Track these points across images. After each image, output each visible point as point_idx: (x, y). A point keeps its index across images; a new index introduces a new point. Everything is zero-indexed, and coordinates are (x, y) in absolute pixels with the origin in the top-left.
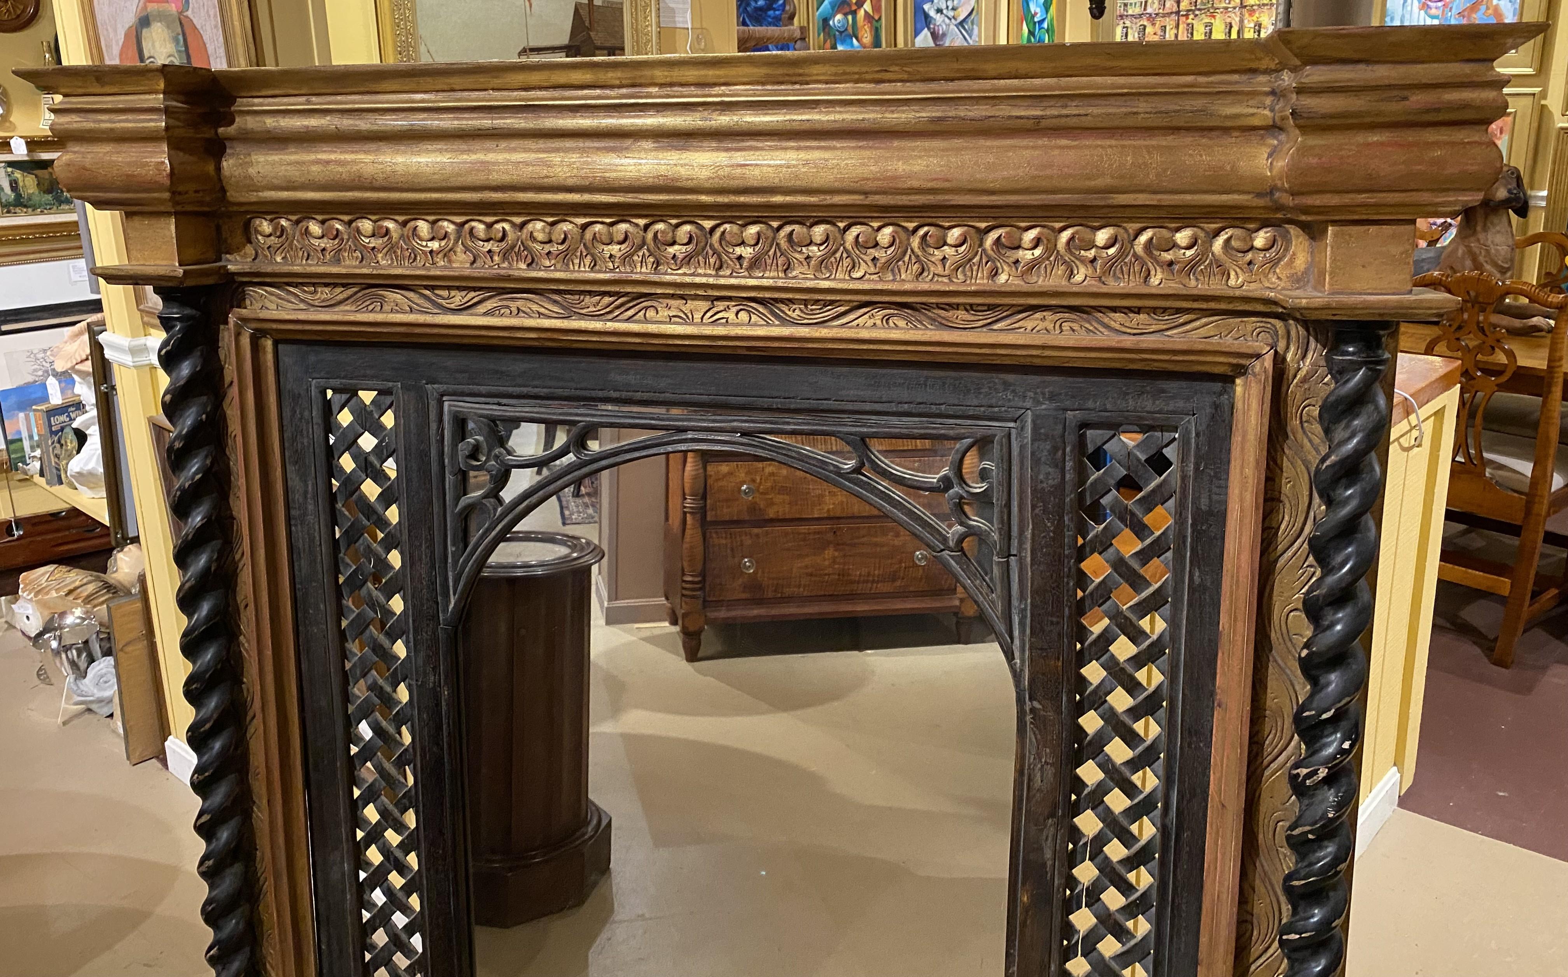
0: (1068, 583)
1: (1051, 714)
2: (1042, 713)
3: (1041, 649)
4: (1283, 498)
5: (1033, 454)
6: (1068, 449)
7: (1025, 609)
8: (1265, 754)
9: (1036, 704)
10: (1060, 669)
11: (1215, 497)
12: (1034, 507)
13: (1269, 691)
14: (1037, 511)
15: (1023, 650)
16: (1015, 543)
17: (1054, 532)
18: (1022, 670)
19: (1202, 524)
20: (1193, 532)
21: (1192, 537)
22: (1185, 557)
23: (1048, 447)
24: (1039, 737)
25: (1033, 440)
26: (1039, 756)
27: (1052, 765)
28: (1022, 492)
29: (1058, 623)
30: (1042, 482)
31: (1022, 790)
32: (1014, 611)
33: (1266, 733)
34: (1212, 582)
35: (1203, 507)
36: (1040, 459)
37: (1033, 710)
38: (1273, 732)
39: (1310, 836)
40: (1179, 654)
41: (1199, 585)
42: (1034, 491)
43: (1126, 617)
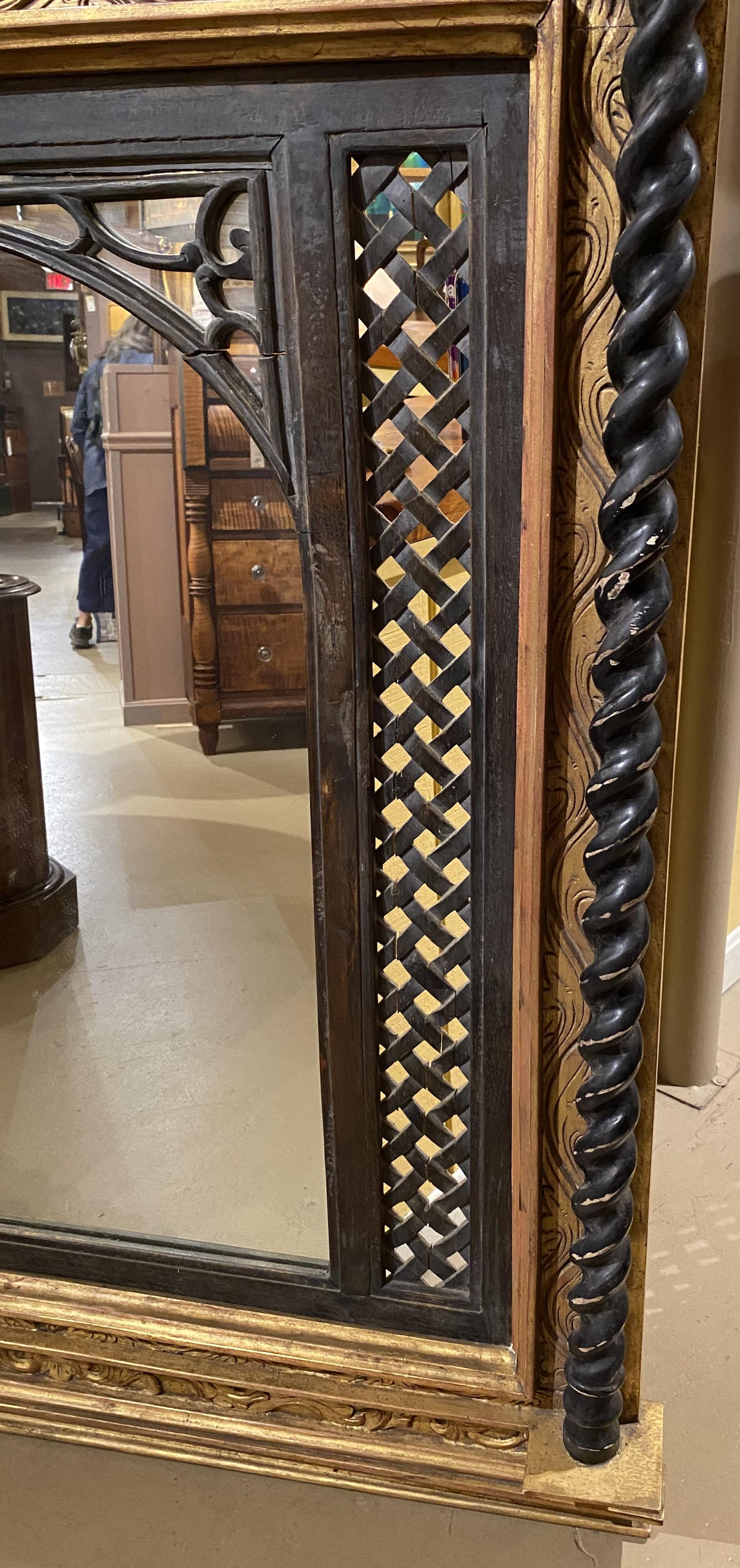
0: (346, 383)
1: (337, 560)
2: (328, 559)
3: (320, 474)
4: (589, 228)
5: (293, 201)
6: (335, 193)
7: (299, 422)
8: (576, 581)
9: (320, 548)
10: (343, 498)
11: (513, 244)
12: (299, 278)
13: (578, 499)
14: (303, 283)
15: (300, 478)
16: (282, 334)
17: (324, 312)
18: (301, 505)
19: (500, 285)
20: (488, 296)
21: (489, 302)
22: (481, 334)
23: (310, 190)
24: (326, 589)
25: (292, 181)
26: (328, 615)
27: (344, 624)
28: (284, 259)
29: (337, 437)
30: (306, 242)
31: (313, 658)
32: (288, 429)
33: (576, 555)
34: (515, 365)
35: (500, 260)
36: (301, 208)
37: (317, 556)
38: (585, 552)
39: (613, 663)
40: (480, 468)
41: (499, 370)
42: (298, 255)
43: (421, 429)
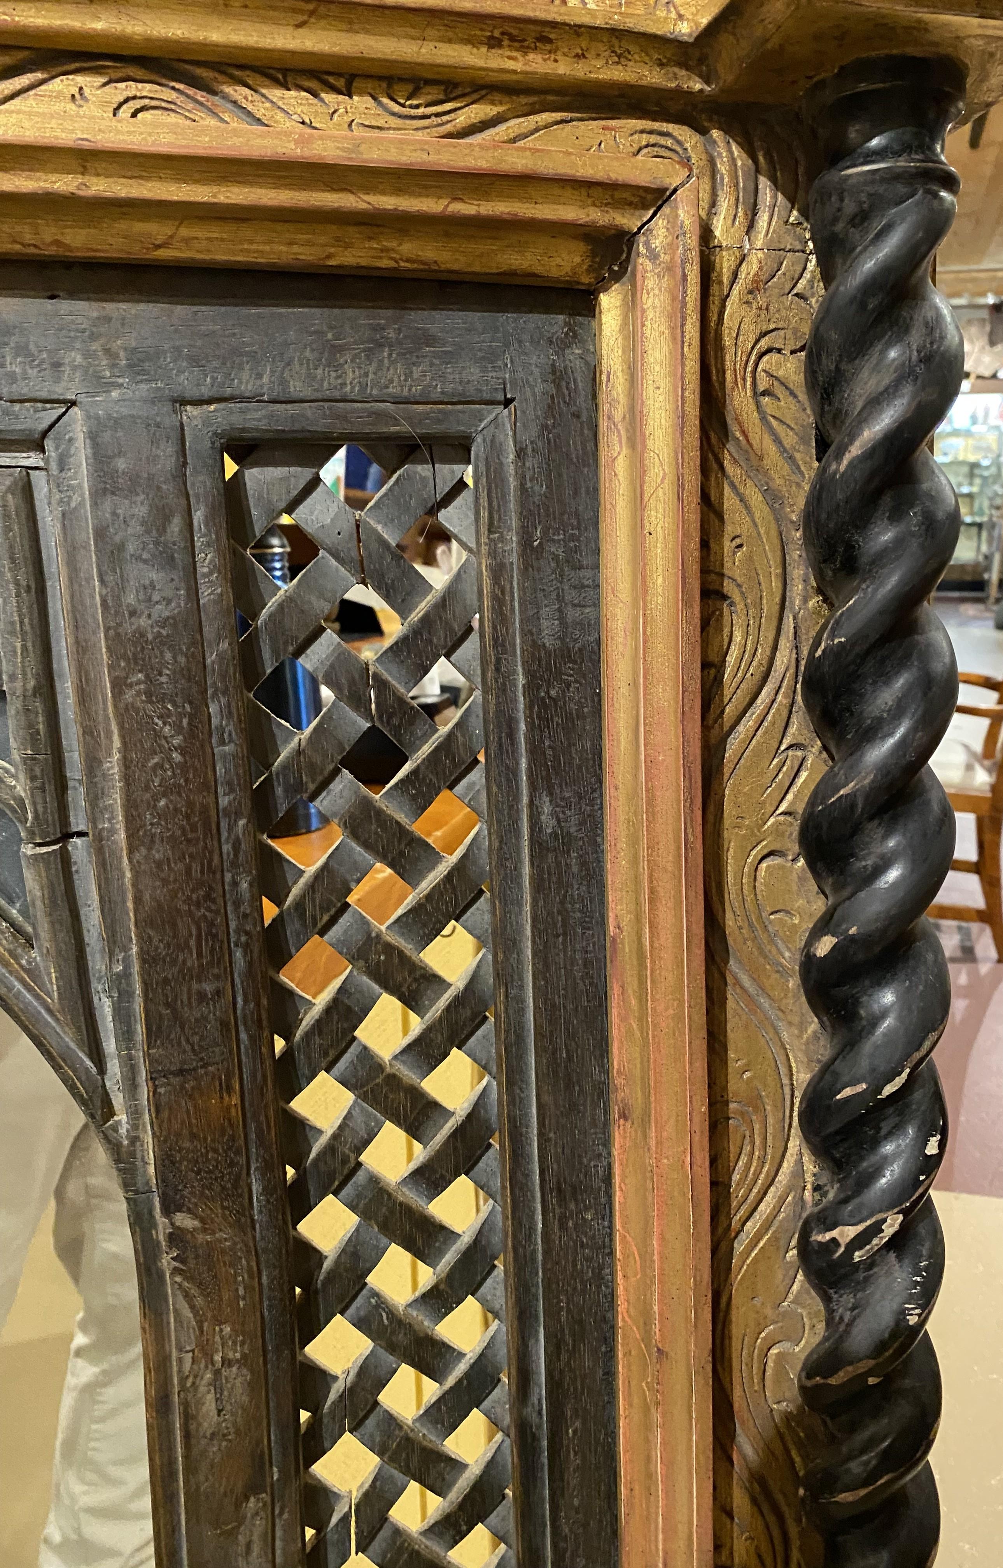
0: (235, 884)
1: (225, 1236)
2: (201, 1238)
3: (181, 1072)
4: (728, 587)
5: (100, 534)
6: (198, 516)
7: (126, 974)
8: (734, 1204)
9: (184, 1220)
10: (235, 1113)
11: (572, 614)
12: (118, 685)
13: (732, 1055)
14: (129, 695)
15: (131, 1086)
16: (78, 797)
17: (183, 751)
18: (134, 1140)
19: (549, 685)
20: (530, 706)
21: (529, 717)
22: (515, 772)
23: (142, 510)
24: (199, 1301)
25: (98, 494)
26: (205, 1350)
27: (244, 1361)
28: (82, 648)
29: (218, 993)
30: (133, 613)
31: (171, 1448)
32: (97, 986)
33: (732, 1157)
34: (582, 823)
35: (548, 642)
36: (121, 547)
37: (176, 1237)
38: (747, 1149)
40: (521, 1011)
41: (554, 835)
42: (115, 640)
43: (389, 948)
